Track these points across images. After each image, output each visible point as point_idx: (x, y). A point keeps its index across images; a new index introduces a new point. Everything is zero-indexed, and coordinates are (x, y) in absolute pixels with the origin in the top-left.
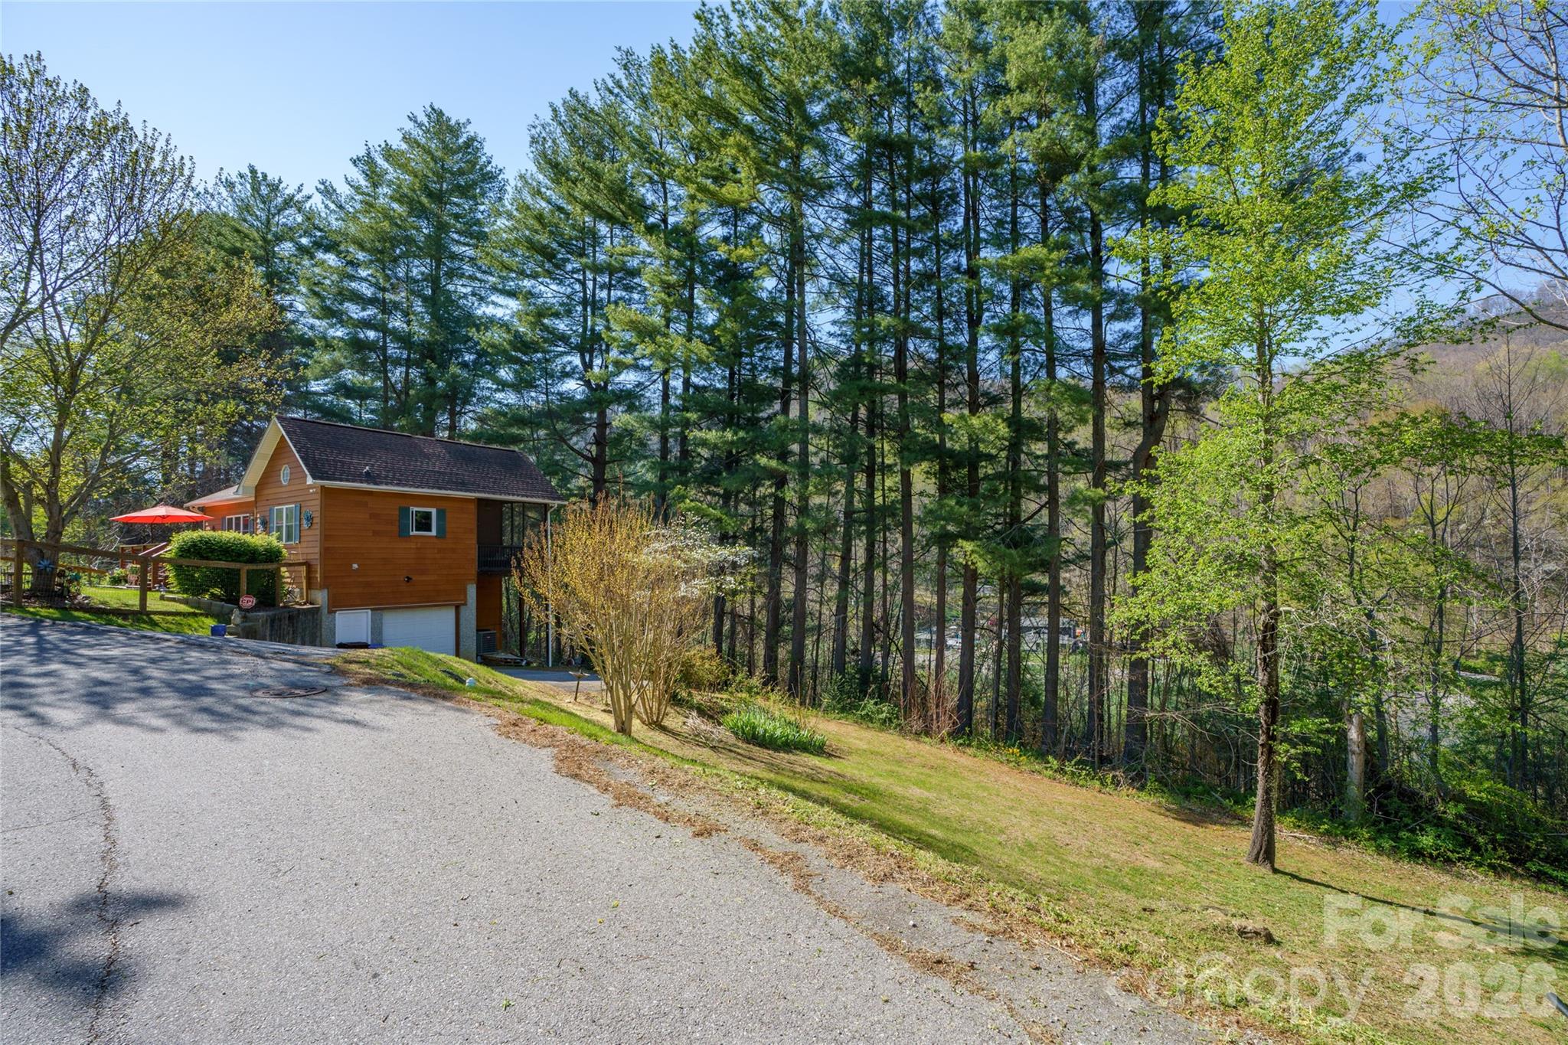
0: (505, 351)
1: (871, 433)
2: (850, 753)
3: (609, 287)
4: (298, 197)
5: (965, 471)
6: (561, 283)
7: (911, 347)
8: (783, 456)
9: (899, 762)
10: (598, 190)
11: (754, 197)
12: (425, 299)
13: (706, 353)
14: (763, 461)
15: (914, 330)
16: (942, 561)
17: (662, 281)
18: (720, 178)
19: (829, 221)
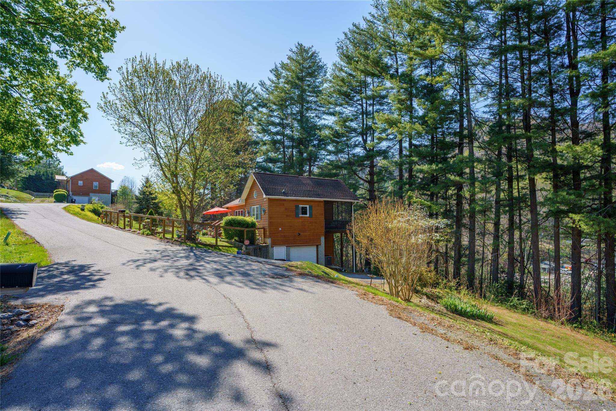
0: (331, 138)
1: (510, 159)
2: (507, 324)
3: (373, 105)
4: (252, 89)
5: (571, 176)
6: (352, 106)
7: (532, 112)
8: (461, 174)
9: (537, 332)
10: (367, 63)
11: (442, 52)
12: (298, 121)
13: (421, 129)
14: (452, 178)
15: (534, 103)
16: (557, 226)
17: (399, 99)
18: (423, 46)
19: (481, 56)
